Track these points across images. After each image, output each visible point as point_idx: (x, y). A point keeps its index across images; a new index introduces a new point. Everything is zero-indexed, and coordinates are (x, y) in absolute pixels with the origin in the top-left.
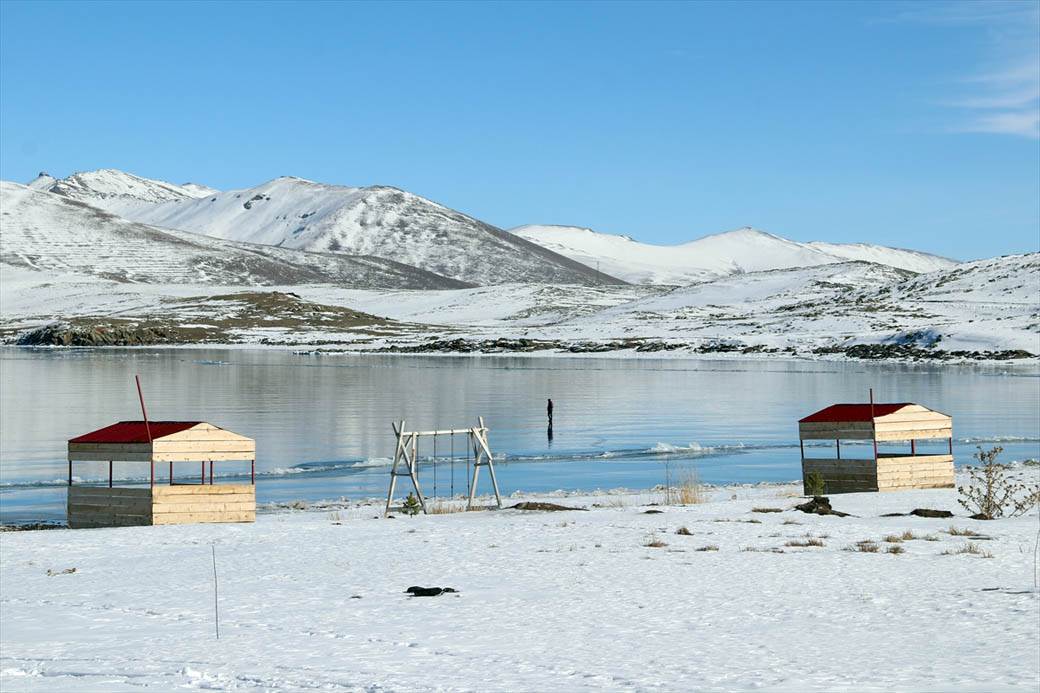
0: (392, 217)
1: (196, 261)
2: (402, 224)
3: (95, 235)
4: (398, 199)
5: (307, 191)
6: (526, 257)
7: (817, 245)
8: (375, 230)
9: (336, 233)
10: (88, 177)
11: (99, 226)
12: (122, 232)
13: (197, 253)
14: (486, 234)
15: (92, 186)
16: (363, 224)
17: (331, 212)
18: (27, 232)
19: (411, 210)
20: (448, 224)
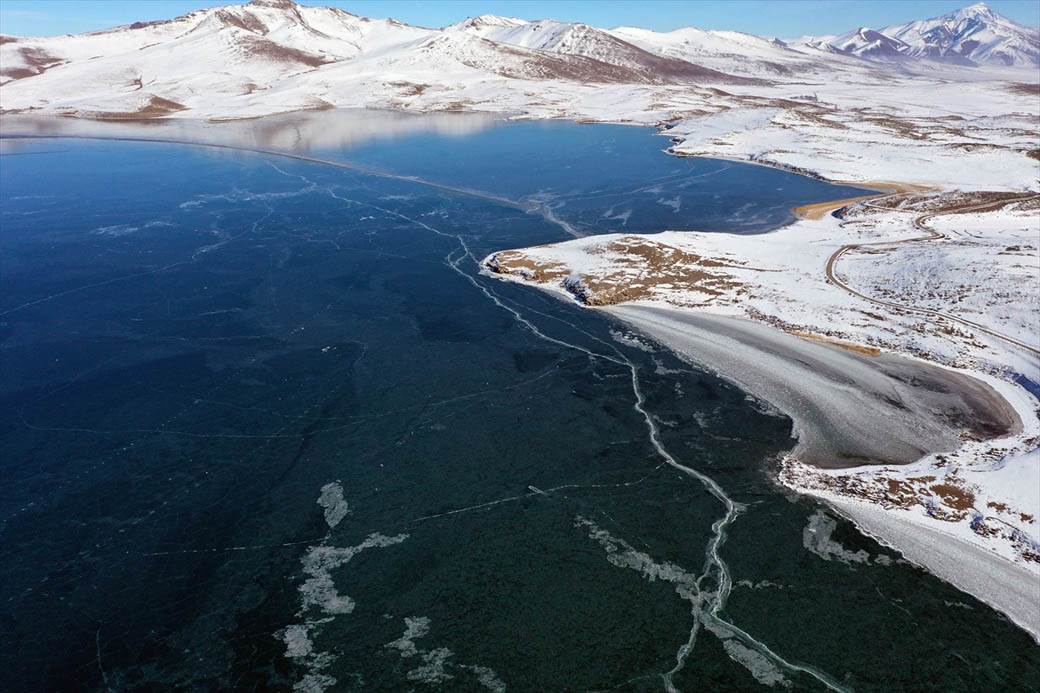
0: (582, 34)
1: (526, 62)
2: (586, 37)
3: (493, 52)
4: (584, 27)
5: (554, 24)
6: (626, 48)
7: (712, 32)
8: (576, 39)
9: (564, 40)
10: (482, 17)
11: (494, 49)
12: (501, 51)
13: (526, 58)
14: (613, 40)
15: (484, 20)
16: (573, 37)
17: (562, 33)
18: (472, 52)
19: (589, 32)
20: (600, 37)
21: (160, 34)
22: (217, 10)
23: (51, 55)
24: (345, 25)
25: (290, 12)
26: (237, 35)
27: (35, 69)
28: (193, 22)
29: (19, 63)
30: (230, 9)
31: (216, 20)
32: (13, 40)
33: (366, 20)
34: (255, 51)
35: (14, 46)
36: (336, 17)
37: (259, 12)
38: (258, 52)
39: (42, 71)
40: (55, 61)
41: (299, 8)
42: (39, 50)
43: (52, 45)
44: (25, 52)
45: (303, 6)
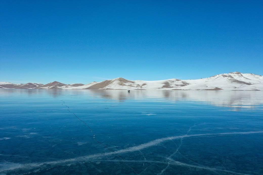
21: (209, 79)
22: (222, 74)
23: (187, 83)
24: (255, 77)
25: (239, 75)
26: (229, 78)
27: (185, 85)
28: (216, 77)
29: (182, 84)
30: (225, 74)
31: (222, 76)
32: (180, 80)
33: (261, 76)
34: (233, 81)
35: (181, 81)
36: (252, 75)
37: (232, 75)
38: (234, 82)
39: (186, 85)
40: (188, 84)
41: (242, 74)
42: (185, 82)
43: (188, 81)
44: (183, 82)
45: (243, 73)
